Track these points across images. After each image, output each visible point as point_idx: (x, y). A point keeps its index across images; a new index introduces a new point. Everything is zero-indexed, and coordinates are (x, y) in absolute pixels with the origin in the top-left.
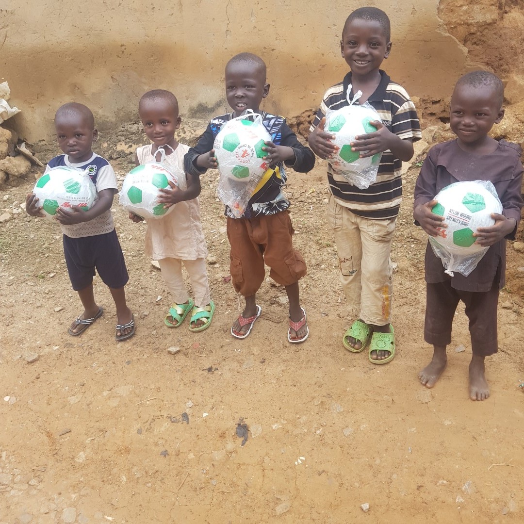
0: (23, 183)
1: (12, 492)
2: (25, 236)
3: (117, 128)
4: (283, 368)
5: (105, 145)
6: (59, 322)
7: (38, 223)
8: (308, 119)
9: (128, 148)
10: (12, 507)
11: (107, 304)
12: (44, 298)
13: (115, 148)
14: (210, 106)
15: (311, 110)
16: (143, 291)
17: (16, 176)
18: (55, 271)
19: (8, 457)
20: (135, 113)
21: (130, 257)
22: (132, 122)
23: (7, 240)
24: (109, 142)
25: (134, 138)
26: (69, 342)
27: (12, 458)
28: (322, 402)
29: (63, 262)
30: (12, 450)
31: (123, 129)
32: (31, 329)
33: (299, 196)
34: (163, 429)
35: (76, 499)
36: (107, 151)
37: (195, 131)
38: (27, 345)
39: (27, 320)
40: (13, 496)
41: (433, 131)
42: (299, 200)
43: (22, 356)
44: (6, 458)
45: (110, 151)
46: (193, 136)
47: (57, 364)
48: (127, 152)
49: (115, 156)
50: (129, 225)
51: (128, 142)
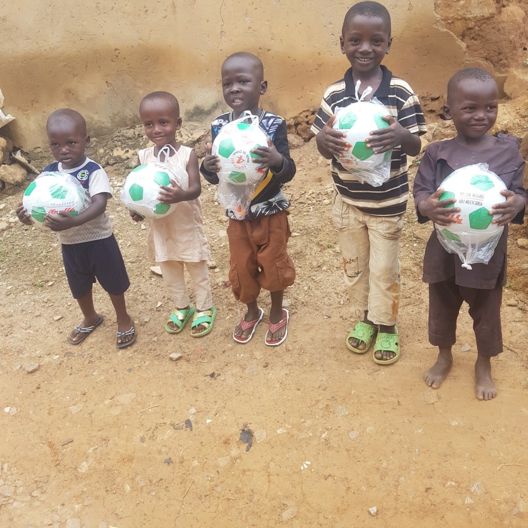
0: (20, 192)
1: (15, 504)
2: (22, 244)
3: (113, 133)
4: (287, 372)
5: (102, 151)
6: (59, 330)
7: (35, 231)
8: (306, 120)
9: (125, 154)
10: (15, 519)
11: (107, 312)
12: (43, 307)
13: (111, 154)
14: (206, 109)
15: (308, 110)
16: (143, 297)
17: (13, 185)
18: (53, 279)
19: (10, 469)
20: (130, 117)
21: (129, 264)
22: (128, 127)
23: (4, 249)
24: (105, 148)
25: (130, 143)
26: (69, 351)
27: (14, 470)
28: (327, 405)
29: (61, 270)
30: (14, 461)
31: (119, 134)
32: (31, 338)
33: (298, 198)
34: (166, 437)
35: (79, 510)
36: (104, 157)
37: (192, 135)
38: (27, 355)
39: (26, 329)
40: (16, 508)
41: (432, 128)
42: (299, 201)
43: (22, 366)
44: (8, 470)
45: (107, 157)
46: (189, 139)
47: (58, 374)
48: (124, 157)
49: (111, 162)
50: (127, 231)
51: (125, 147)
